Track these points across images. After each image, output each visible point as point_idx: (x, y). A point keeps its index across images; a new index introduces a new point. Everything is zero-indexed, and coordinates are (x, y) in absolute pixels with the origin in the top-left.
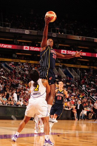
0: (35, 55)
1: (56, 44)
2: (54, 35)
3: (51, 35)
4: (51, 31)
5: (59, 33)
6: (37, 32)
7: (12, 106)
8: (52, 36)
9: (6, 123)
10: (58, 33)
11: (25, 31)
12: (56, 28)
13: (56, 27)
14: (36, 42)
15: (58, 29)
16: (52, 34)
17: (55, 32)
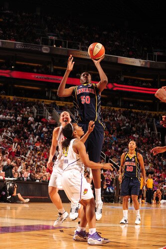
0: (10, 85)
2: (46, 49)
3: (39, 50)
4: (40, 42)
5: (55, 46)
8: (41, 51)
10: (53, 46)
12: (49, 37)
15: (53, 38)
16: (41, 47)
17: (46, 44)
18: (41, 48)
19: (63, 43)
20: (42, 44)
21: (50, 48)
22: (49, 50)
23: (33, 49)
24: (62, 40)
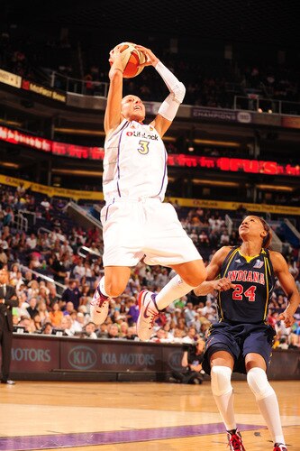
0: (186, 181)
1: (249, 146)
2: (243, 117)
3: (234, 118)
4: (233, 104)
5: (260, 111)
6: (192, 110)
7: (114, 339)
8: (236, 120)
9: (94, 394)
10: (256, 110)
11: (152, 105)
12: (250, 96)
13: (250, 93)
14: (187, 140)
15: (257, 96)
16: (236, 113)
18: (236, 115)
19: (273, 105)
20: (237, 108)
21: (252, 114)
22: (250, 117)
23: (223, 117)
24: (271, 100)
